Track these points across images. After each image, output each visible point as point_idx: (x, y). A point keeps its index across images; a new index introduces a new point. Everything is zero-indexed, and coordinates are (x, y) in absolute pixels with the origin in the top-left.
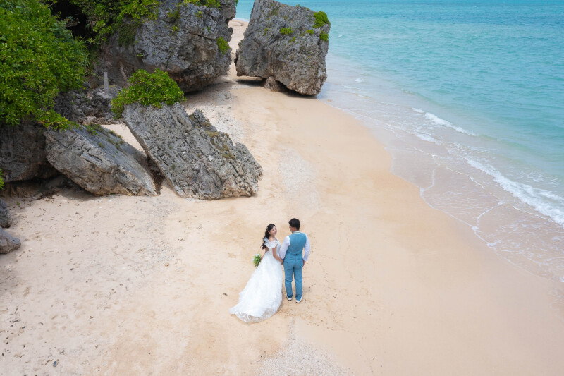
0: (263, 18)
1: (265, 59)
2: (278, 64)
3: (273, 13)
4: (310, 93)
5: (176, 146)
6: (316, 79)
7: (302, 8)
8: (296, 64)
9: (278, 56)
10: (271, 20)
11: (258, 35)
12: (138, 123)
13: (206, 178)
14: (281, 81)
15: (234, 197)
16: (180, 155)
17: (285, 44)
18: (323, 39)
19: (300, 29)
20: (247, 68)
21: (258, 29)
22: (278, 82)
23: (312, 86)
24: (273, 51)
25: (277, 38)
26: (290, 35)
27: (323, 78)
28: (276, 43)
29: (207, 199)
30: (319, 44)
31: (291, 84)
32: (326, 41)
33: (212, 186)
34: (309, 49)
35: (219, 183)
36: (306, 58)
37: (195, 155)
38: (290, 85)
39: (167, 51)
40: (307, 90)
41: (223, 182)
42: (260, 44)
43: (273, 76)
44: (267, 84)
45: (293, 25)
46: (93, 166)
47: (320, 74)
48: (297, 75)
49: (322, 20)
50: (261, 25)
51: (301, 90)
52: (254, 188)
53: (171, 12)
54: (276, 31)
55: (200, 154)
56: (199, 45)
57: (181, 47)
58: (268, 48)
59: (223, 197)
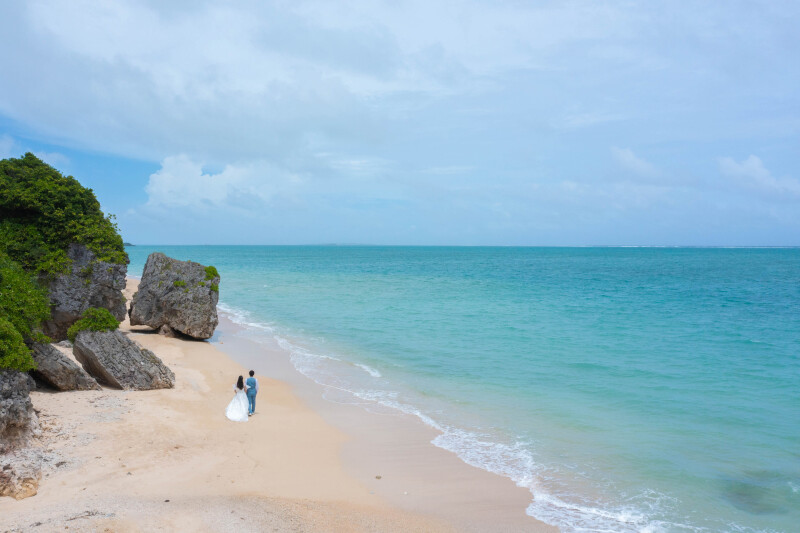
0: (157, 272)
1: (160, 309)
2: (173, 313)
3: (166, 267)
4: (203, 336)
5: (117, 357)
6: (209, 324)
7: (194, 264)
8: (190, 311)
9: (172, 305)
10: (164, 274)
11: (153, 288)
12: (90, 343)
13: (140, 376)
14: (176, 328)
15: (159, 388)
16: (120, 363)
17: (178, 294)
18: (214, 290)
19: (193, 281)
20: (142, 317)
21: (152, 282)
22: (173, 329)
23: (206, 331)
24: (168, 301)
25: (171, 289)
26: (183, 287)
27: (215, 324)
28: (170, 294)
29: (141, 390)
30: (210, 294)
31: (186, 329)
32: (217, 292)
33: (145, 381)
34: (202, 299)
35: (149, 379)
36: (199, 306)
37: (131, 362)
38: (184, 329)
39: (79, 300)
40: (201, 334)
41: (152, 378)
42: (154, 295)
43: (168, 324)
44: (162, 331)
45: (185, 278)
46: (64, 368)
47: (212, 319)
48: (190, 321)
49: (212, 274)
50: (155, 278)
51: (195, 334)
52: (173, 382)
53: (84, 268)
54: (170, 283)
55: (134, 361)
56: (107, 294)
57: (93, 297)
58: (163, 299)
59: (152, 388)
